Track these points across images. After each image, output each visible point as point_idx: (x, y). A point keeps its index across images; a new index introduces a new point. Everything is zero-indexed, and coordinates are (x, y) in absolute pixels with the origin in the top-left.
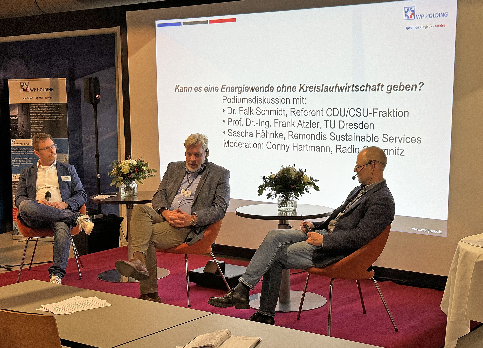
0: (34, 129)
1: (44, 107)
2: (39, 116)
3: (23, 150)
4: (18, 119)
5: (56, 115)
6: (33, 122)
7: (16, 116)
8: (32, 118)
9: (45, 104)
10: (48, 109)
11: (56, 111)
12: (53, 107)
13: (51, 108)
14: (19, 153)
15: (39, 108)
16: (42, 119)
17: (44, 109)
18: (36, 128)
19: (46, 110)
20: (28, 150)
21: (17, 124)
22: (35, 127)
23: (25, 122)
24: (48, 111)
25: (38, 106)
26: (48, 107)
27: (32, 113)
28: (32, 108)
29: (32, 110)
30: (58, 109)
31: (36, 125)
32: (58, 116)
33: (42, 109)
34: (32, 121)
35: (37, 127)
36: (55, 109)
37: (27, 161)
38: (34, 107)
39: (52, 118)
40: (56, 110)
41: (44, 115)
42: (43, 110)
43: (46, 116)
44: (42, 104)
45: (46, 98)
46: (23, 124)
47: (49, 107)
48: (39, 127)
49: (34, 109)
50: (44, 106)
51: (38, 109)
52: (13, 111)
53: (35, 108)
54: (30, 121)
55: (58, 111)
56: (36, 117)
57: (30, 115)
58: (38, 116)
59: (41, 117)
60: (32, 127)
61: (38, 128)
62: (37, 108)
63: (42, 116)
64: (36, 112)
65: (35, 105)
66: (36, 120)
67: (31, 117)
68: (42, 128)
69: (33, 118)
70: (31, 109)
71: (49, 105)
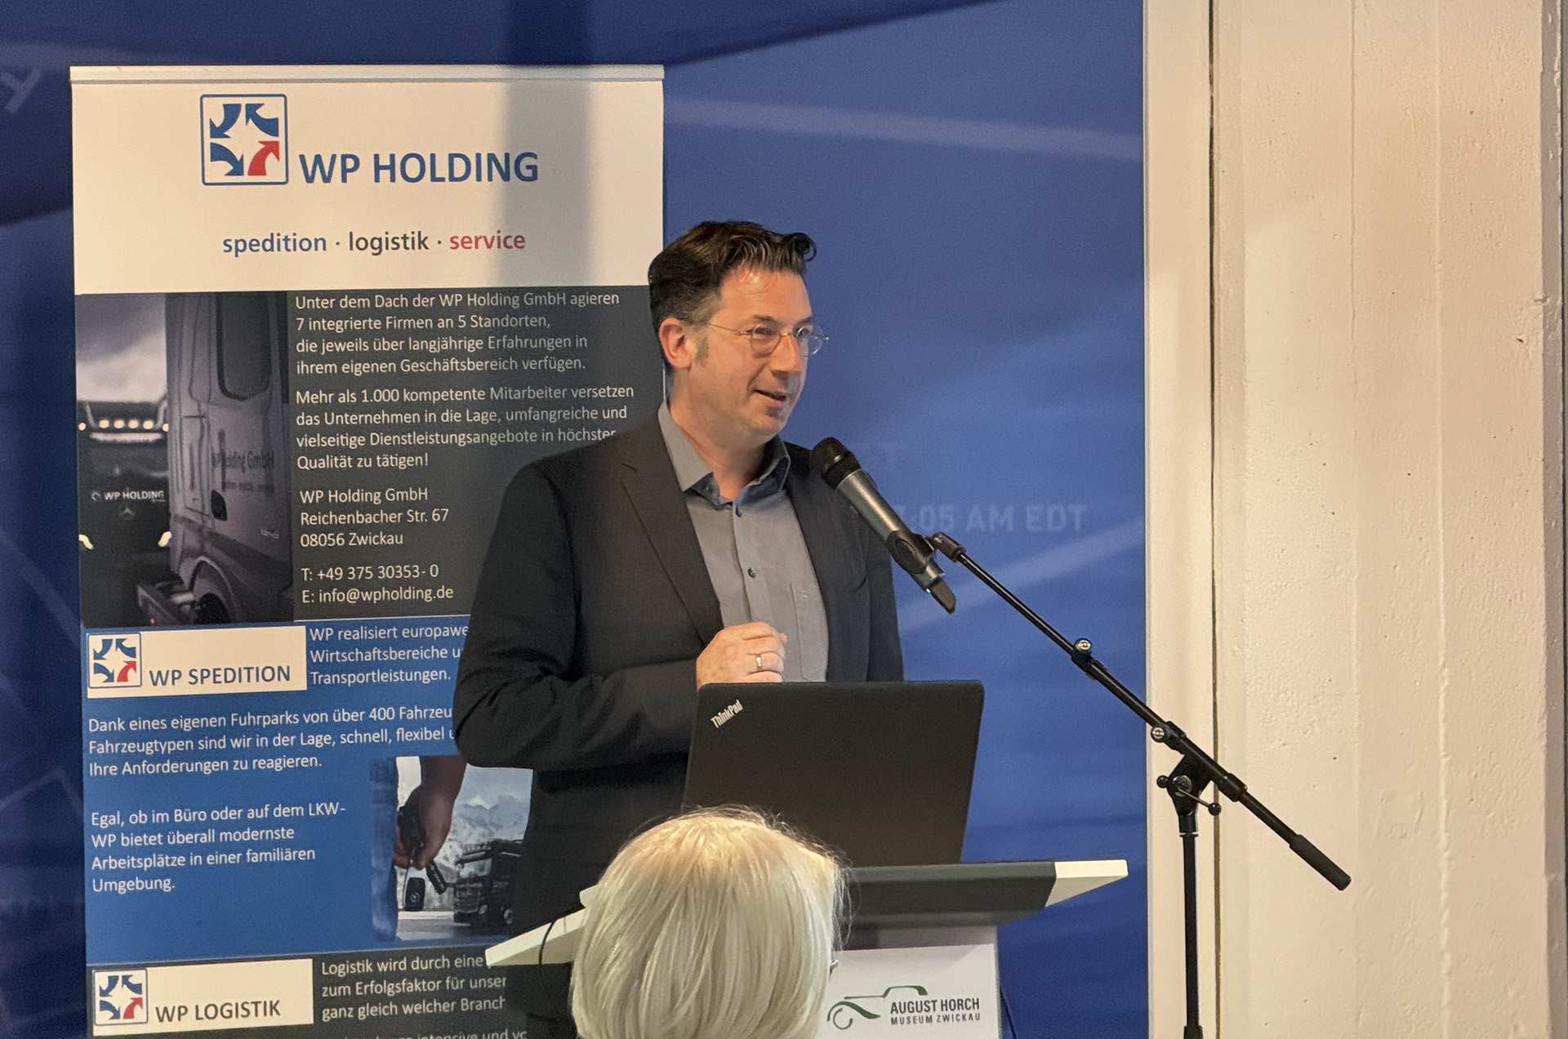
0: (334, 529)
1: (442, 324)
2: (390, 408)
3: (215, 733)
4: (162, 444)
5: (558, 393)
6: (323, 464)
7: (144, 411)
8: (311, 431)
9: (445, 301)
10: (472, 345)
11: (561, 366)
12: (533, 322)
13: (511, 332)
14: (176, 757)
15: (391, 334)
16: (419, 439)
17: (432, 347)
18: (358, 518)
19: (462, 355)
20: (272, 731)
21: (163, 484)
22: (349, 508)
23: (238, 461)
24: (478, 366)
25: (381, 314)
26: (478, 322)
27: (314, 383)
28: (319, 337)
29: (310, 358)
30: (581, 342)
31: (359, 496)
32: (578, 403)
33: (417, 346)
34: (316, 453)
35: (366, 507)
36: (550, 344)
37: (252, 835)
38: (339, 326)
39: (517, 427)
40: (559, 354)
41: (436, 397)
42: (424, 356)
43: (456, 406)
44: (421, 302)
45: (460, 243)
46: (224, 485)
47: (489, 323)
48: (388, 507)
49: (340, 347)
50: (437, 312)
51: (385, 345)
52: (117, 363)
53: (349, 335)
54: (292, 452)
55: (577, 363)
56: (352, 419)
57: (286, 397)
58: (375, 408)
59: (406, 418)
60: (312, 509)
61: (370, 519)
62: (369, 335)
63: (422, 407)
64: (358, 369)
65: (348, 303)
66: (354, 442)
67: (303, 420)
68: (416, 517)
69: (326, 431)
70: (303, 346)
71: (488, 312)
